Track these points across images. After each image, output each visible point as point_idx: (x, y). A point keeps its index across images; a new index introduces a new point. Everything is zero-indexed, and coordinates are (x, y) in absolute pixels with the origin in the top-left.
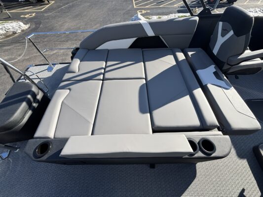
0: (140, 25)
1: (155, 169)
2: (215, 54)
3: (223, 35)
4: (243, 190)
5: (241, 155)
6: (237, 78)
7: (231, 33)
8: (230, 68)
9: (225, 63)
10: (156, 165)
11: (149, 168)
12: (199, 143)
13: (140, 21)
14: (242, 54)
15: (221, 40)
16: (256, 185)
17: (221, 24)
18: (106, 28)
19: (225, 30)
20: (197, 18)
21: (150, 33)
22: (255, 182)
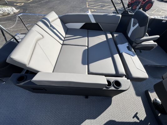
0: (87, 16)
1: (88, 99)
2: (129, 37)
3: (133, 26)
4: (137, 113)
5: (138, 94)
6: (141, 52)
7: (137, 25)
8: (136, 45)
9: (133, 42)
10: (89, 97)
11: (85, 98)
12: (113, 82)
13: (88, 14)
14: (143, 37)
15: (132, 29)
16: (144, 111)
17: (133, 19)
18: (67, 15)
19: (135, 23)
20: (120, 16)
21: (93, 21)
22: (144, 109)
